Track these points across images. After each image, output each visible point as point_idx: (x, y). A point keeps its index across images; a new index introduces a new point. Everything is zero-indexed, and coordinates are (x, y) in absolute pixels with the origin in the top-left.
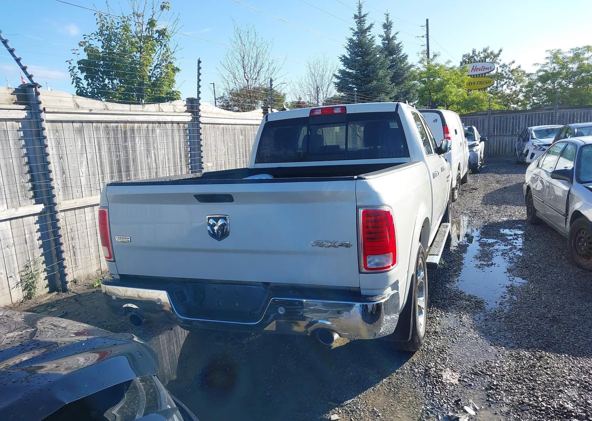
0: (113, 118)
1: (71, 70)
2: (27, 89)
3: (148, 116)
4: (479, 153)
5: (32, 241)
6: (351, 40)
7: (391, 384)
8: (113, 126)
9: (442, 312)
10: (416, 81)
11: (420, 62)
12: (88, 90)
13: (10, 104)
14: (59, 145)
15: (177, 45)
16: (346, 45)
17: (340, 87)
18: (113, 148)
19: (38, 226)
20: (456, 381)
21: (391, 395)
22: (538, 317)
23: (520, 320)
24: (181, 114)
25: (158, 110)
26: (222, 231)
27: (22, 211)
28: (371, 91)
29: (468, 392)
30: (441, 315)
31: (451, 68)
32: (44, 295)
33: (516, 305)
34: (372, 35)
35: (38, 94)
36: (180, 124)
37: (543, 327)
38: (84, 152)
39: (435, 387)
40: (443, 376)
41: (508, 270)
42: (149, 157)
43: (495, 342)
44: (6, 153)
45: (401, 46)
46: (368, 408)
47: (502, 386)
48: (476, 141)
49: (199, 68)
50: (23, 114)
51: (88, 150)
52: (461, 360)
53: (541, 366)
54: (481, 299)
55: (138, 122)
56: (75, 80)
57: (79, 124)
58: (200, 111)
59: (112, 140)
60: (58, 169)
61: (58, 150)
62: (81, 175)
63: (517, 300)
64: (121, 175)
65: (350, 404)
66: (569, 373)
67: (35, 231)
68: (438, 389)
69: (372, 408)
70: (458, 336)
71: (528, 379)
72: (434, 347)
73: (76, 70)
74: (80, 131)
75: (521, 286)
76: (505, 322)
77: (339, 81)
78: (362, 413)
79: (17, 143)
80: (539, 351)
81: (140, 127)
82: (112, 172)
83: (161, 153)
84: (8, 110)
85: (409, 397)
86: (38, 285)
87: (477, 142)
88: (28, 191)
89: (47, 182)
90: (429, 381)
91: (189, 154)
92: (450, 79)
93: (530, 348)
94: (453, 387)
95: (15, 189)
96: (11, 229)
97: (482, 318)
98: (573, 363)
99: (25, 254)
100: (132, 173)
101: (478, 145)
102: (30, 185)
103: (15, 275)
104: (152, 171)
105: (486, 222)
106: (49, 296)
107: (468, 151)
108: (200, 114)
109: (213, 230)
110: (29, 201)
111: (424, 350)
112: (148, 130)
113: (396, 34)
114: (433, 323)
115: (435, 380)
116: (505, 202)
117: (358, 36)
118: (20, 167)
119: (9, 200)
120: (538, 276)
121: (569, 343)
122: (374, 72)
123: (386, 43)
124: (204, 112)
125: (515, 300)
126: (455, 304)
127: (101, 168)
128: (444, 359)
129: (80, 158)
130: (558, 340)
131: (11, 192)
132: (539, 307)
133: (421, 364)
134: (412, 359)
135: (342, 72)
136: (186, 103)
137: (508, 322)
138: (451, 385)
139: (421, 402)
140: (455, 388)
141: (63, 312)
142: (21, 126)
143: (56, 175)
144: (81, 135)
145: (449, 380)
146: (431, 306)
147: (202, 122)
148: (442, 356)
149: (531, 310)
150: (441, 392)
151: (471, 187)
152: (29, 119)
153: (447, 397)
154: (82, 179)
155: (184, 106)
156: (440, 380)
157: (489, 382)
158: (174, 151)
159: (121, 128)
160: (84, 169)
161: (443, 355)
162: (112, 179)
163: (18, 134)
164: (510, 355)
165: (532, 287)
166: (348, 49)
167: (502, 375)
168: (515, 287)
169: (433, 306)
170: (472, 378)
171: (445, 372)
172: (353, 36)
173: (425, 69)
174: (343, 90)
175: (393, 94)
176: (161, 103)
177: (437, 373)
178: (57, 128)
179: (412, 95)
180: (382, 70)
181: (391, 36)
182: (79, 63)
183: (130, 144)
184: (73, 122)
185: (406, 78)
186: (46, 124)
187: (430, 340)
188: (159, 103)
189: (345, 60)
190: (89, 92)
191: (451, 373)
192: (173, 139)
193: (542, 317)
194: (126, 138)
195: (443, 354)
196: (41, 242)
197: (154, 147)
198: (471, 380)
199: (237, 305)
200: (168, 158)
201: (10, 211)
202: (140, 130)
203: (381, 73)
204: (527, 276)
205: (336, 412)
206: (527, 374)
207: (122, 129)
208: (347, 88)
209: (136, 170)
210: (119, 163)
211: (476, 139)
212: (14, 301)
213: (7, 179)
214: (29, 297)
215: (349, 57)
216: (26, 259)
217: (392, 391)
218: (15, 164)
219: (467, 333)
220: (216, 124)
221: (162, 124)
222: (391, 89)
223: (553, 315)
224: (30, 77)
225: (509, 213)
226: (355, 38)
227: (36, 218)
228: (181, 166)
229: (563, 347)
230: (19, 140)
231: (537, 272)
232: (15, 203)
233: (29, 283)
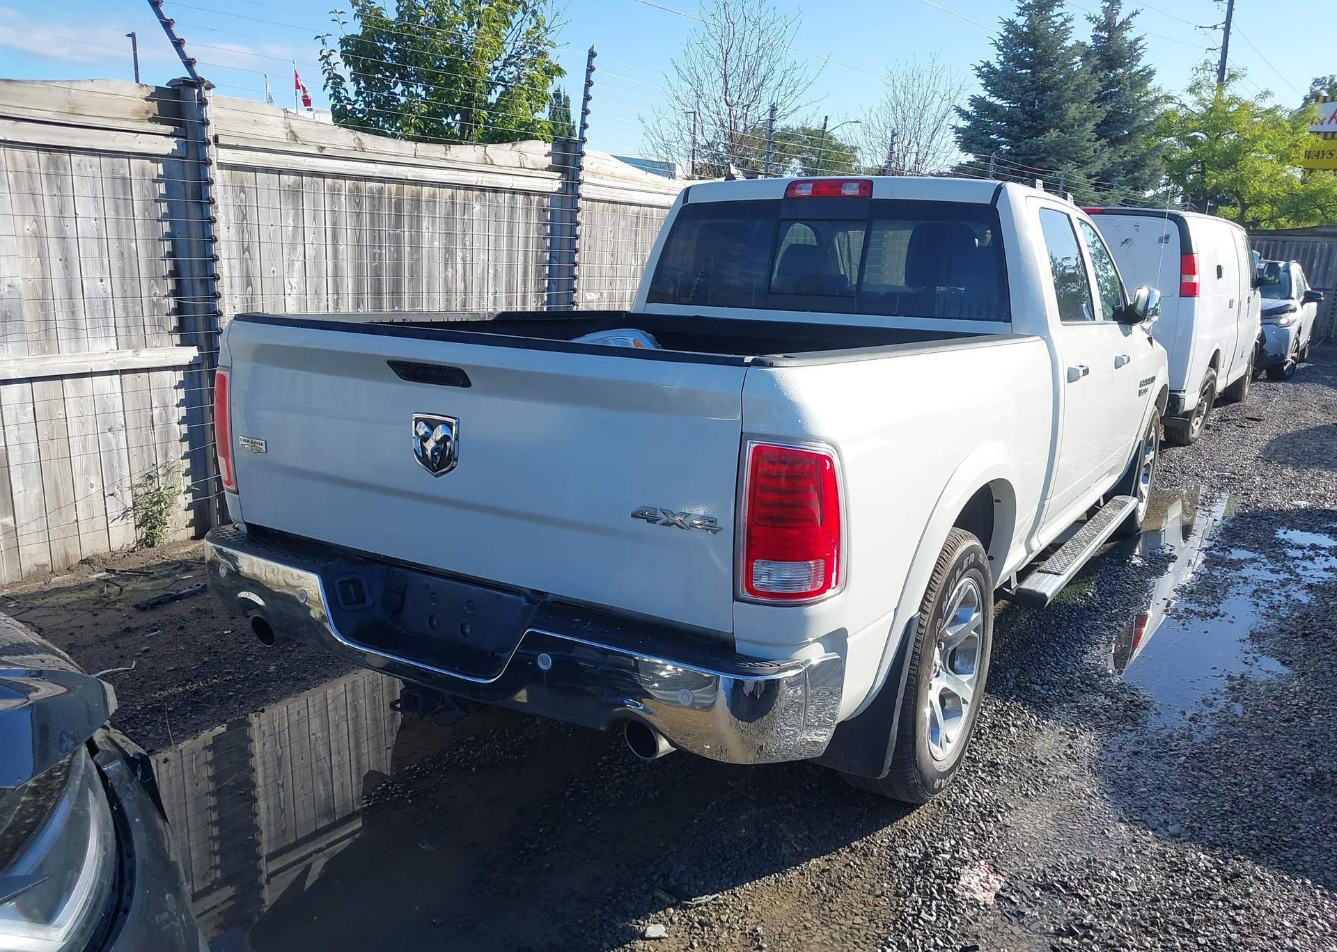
0: (373, 170)
1: (324, 57)
2: (182, 89)
3: (456, 172)
4: (1293, 330)
5: (166, 424)
6: (1010, 25)
7: (826, 874)
8: (371, 188)
9: (1031, 717)
10: (1172, 138)
11: (1191, 90)
12: (357, 106)
13: (142, 120)
14: (245, 222)
15: (557, 14)
16: (997, 37)
17: (967, 141)
18: (366, 237)
19: (181, 394)
20: (989, 898)
21: (815, 901)
22: (1275, 769)
23: (1228, 769)
24: (535, 173)
25: (482, 160)
26: (442, 453)
27: (147, 358)
28: (1043, 155)
29: (1007, 931)
30: (1026, 725)
31: (1268, 112)
32: (181, 542)
33: (1232, 729)
34: (1065, 16)
35: (203, 103)
36: (532, 197)
37: (1277, 798)
38: (300, 240)
39: (928, 903)
40: (962, 878)
41: (1252, 634)
42: (450, 265)
43: (1137, 814)
44: (124, 227)
45: (1141, 47)
46: (745, 924)
47: (1102, 931)
48: (1293, 299)
49: (590, 69)
50: (168, 146)
51: (309, 238)
52: (1026, 844)
53: (1224, 899)
54: (1146, 699)
55: (432, 184)
56: (331, 81)
57: (292, 178)
58: (581, 168)
59: (366, 219)
60: (236, 273)
61: (241, 232)
62: (287, 291)
63: (1240, 714)
64: (380, 301)
65: (706, 905)
66: (1295, 932)
67: (175, 403)
68: (934, 908)
69: (754, 926)
70: (1045, 783)
71: (1177, 926)
72: (974, 800)
73: (336, 58)
74: (295, 194)
75: (1268, 683)
76: (1184, 767)
77: (967, 123)
78: (725, 934)
79: (150, 210)
80: (1238, 859)
81: (434, 196)
82: (359, 293)
83: (480, 258)
84: (136, 134)
85: (856, 915)
86: (171, 520)
87: (1295, 303)
88: (167, 315)
89: (208, 300)
90: (922, 883)
91: (547, 268)
92: (1261, 137)
93: (1218, 845)
94: (975, 909)
95: (138, 309)
96: (122, 393)
97: (1129, 748)
98: (1317, 907)
99: (149, 450)
100: (406, 298)
101: (1294, 310)
102: (172, 303)
103: (121, 491)
104: (454, 297)
105: (1247, 506)
106: (193, 546)
107: (1260, 322)
108: (581, 178)
109: (424, 449)
110: (167, 338)
111: (945, 803)
112: (453, 203)
113: (1133, 15)
114: (997, 738)
115: (938, 885)
116: (1322, 460)
117: (1030, 15)
118: (152, 260)
119: (121, 331)
120: (1325, 662)
121: (1330, 851)
122: (1055, 107)
123: (1103, 37)
124: (594, 174)
125: (1236, 716)
126: (1074, 702)
127: (335, 281)
128: (983, 835)
129: (289, 254)
130: (1302, 839)
131: (128, 313)
132: (1290, 743)
133: (919, 839)
134: (906, 823)
135: (977, 102)
136: (551, 150)
137: (1193, 769)
138: (974, 904)
139: (879, 934)
140: (978, 914)
141: (199, 585)
142: (161, 172)
143: (232, 287)
144: (295, 203)
145: (972, 891)
146: (1009, 698)
147: (584, 195)
148: (983, 826)
149: (1266, 747)
150: (938, 919)
151: (1249, 414)
152: (182, 158)
153: (949, 933)
154: (289, 299)
155: (546, 156)
156: (950, 886)
157: (1073, 914)
158: (510, 258)
159: (390, 193)
160: (295, 280)
161: (986, 826)
162: (358, 307)
163: (154, 189)
164: (1159, 854)
165: (1297, 689)
166: (1000, 49)
167: (1115, 905)
168: (1251, 682)
169: (1014, 696)
170: (1034, 895)
171: (971, 868)
172: (1019, 15)
173: (1203, 108)
174: (974, 146)
175: (1097, 167)
176: (490, 145)
177: (949, 869)
178: (242, 182)
179: (1149, 173)
180: (1076, 104)
181: (1119, 20)
182: (344, 42)
183: (407, 233)
184: (280, 172)
185: (1140, 129)
186: (218, 172)
187: (970, 781)
188: (485, 145)
189: (989, 76)
190: (359, 110)
191: (986, 874)
192: (511, 230)
193: (1290, 770)
194: (399, 218)
195: (989, 822)
196: (184, 428)
197: (465, 245)
198: (1030, 901)
199: (468, 631)
200: (496, 271)
201: (120, 355)
202: (435, 202)
203: (1073, 111)
204: (1295, 658)
205: (666, 919)
206: (1180, 912)
207: (393, 196)
208: (982, 143)
209: (416, 292)
210: (377, 272)
211: (1294, 294)
212: (116, 545)
213: (122, 284)
214: (148, 542)
215: (998, 67)
216: (149, 463)
217: (821, 891)
218: (142, 254)
219: (1073, 779)
220: (621, 203)
221: (487, 194)
222: (1095, 152)
223: (1321, 768)
224: (189, 63)
225: (1322, 491)
226: (1021, 21)
227: (180, 375)
228: (525, 292)
229: (1307, 858)
230: (156, 201)
231: (1327, 650)
232: (134, 338)
233: (150, 513)
